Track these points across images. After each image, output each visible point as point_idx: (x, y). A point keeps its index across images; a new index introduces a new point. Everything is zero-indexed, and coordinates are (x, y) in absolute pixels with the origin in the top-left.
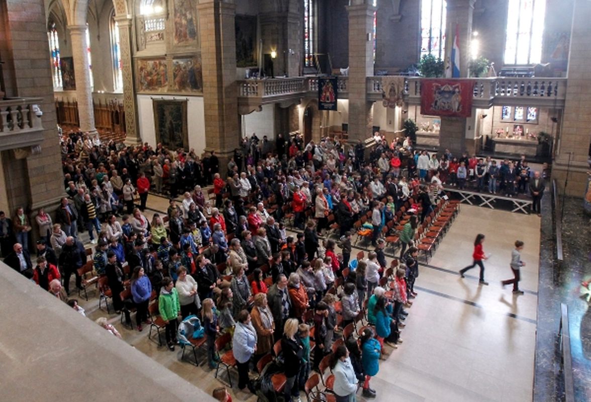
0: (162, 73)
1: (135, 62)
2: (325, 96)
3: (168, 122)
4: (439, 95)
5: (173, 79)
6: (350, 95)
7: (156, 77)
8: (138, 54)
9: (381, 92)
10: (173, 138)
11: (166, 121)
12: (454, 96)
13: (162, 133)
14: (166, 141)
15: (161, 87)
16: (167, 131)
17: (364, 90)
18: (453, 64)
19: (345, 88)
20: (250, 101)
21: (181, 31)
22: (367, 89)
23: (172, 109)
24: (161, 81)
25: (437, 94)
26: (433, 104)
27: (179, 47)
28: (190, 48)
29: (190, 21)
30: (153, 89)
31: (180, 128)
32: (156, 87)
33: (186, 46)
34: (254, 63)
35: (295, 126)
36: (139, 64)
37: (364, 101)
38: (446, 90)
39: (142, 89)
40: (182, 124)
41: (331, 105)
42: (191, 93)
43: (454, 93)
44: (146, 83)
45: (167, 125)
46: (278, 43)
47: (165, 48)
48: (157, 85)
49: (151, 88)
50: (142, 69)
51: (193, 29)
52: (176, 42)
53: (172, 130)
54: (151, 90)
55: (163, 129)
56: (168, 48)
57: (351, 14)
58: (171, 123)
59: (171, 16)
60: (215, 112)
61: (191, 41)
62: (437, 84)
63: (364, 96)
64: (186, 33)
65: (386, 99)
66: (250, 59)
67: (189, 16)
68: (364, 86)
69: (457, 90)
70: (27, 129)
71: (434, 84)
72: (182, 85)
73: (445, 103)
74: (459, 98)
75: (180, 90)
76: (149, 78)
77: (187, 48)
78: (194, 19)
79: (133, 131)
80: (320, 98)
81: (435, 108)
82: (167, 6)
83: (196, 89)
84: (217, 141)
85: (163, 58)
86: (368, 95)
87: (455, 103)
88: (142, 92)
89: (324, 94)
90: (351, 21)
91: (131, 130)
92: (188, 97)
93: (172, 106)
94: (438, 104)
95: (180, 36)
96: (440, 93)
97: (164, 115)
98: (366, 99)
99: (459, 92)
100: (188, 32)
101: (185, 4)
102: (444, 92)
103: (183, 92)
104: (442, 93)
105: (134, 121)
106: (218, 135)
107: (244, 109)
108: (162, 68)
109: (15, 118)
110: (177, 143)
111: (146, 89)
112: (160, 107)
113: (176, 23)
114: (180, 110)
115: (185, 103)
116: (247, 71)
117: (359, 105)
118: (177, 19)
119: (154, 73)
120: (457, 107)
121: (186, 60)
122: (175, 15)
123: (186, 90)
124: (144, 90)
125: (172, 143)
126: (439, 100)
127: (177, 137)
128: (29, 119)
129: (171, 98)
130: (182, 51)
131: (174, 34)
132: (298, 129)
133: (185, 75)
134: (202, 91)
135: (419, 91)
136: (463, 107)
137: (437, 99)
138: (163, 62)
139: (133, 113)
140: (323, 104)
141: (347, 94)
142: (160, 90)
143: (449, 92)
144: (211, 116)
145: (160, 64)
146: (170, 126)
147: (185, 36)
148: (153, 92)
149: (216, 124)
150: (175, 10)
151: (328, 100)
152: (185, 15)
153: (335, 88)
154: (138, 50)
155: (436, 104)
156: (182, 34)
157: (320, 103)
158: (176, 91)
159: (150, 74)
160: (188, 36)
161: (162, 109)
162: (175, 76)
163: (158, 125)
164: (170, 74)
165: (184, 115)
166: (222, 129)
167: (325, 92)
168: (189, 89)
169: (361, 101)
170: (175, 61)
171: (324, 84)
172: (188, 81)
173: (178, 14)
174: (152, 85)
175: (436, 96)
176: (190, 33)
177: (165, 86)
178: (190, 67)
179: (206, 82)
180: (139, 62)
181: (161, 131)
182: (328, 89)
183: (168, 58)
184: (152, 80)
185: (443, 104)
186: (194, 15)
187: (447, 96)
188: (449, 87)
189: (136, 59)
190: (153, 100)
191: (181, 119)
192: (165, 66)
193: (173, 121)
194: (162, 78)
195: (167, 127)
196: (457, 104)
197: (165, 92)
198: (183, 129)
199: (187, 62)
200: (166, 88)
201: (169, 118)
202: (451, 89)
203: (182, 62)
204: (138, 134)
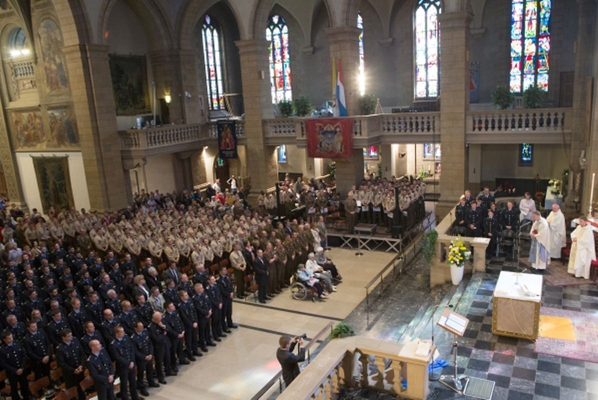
0: (39, 127)
1: (9, 114)
3: (51, 183)
4: (323, 136)
5: (50, 133)
6: (246, 141)
7: (33, 132)
8: (11, 105)
10: (58, 200)
11: (49, 181)
12: (336, 136)
13: (47, 195)
15: (39, 142)
16: (52, 194)
18: (339, 102)
20: (133, 154)
21: (52, 78)
23: (53, 167)
24: (38, 136)
25: (321, 136)
26: (318, 146)
27: (53, 95)
28: (63, 97)
29: (60, 66)
30: (32, 145)
31: (64, 189)
32: (34, 143)
33: (59, 95)
34: (146, 110)
36: (13, 117)
37: (262, 146)
38: (329, 130)
39: (20, 146)
40: (65, 184)
42: (70, 148)
43: (336, 132)
44: (24, 139)
45: (51, 185)
47: (38, 98)
48: (35, 140)
49: (29, 144)
50: (17, 122)
51: (64, 76)
52: (48, 90)
53: (56, 191)
54: (29, 146)
55: (47, 190)
56: (41, 97)
57: (241, 51)
58: (54, 182)
59: (40, 60)
60: (95, 168)
61: (64, 89)
62: (320, 124)
66: (141, 105)
67: (58, 61)
68: (260, 130)
69: (338, 129)
71: (317, 124)
72: (61, 140)
73: (328, 144)
74: (341, 138)
75: (59, 145)
76: (26, 133)
77: (60, 97)
78: (63, 63)
79: (16, 195)
81: (320, 150)
82: (34, 48)
83: (74, 143)
84: (101, 199)
85: (37, 109)
86: (266, 139)
87: (337, 143)
88: (20, 149)
89: (224, 141)
90: (242, 58)
91: (13, 194)
92: (68, 153)
93: (53, 164)
94: (323, 145)
95: (52, 83)
96: (323, 134)
97: (45, 174)
98: (265, 143)
99: (340, 132)
100: (59, 79)
101: (52, 46)
102: (327, 132)
103: (63, 148)
104: (325, 133)
105: (16, 183)
106: (100, 193)
107: (128, 163)
108: (38, 120)
110: (63, 205)
111: (24, 145)
112: (40, 165)
113: (46, 69)
114: (61, 167)
115: (66, 159)
117: (258, 150)
118: (47, 64)
119: (30, 127)
120: (338, 148)
121: (60, 111)
122: (44, 59)
123: (65, 146)
124: (23, 147)
126: (324, 140)
127: (62, 199)
129: (50, 155)
130: (56, 101)
131: (45, 81)
132: (204, 181)
133: (62, 128)
134: (80, 146)
135: (305, 132)
136: (345, 147)
137: (321, 140)
138: (38, 113)
139: (14, 174)
142: (38, 147)
143: (331, 132)
144: (92, 172)
145: (35, 116)
146: (53, 186)
147: (57, 84)
148: (31, 149)
150: (43, 53)
152: (55, 61)
153: (234, 133)
154: (10, 100)
155: (321, 146)
156: (54, 81)
158: (55, 147)
159: (26, 128)
160: (60, 85)
161: (43, 167)
162: (52, 129)
163: (41, 186)
164: (47, 127)
165: (66, 174)
168: (67, 143)
169: (258, 146)
170: (50, 112)
172: (66, 134)
173: (47, 58)
174: (31, 140)
175: (320, 137)
176: (62, 80)
177: (43, 141)
178: (66, 119)
179: (82, 135)
180: (13, 114)
181: (45, 193)
183: (43, 109)
184: (29, 135)
185: (327, 145)
186: (63, 60)
187: (330, 136)
188: (331, 126)
189: (9, 111)
190: (33, 158)
191: (64, 179)
192: (41, 118)
193: (55, 181)
194: (39, 133)
195: (50, 187)
196: (339, 144)
197: (44, 148)
198: (68, 189)
199: (62, 113)
200: (45, 143)
201: (51, 179)
202: (333, 129)
203: (57, 114)
204: (22, 198)
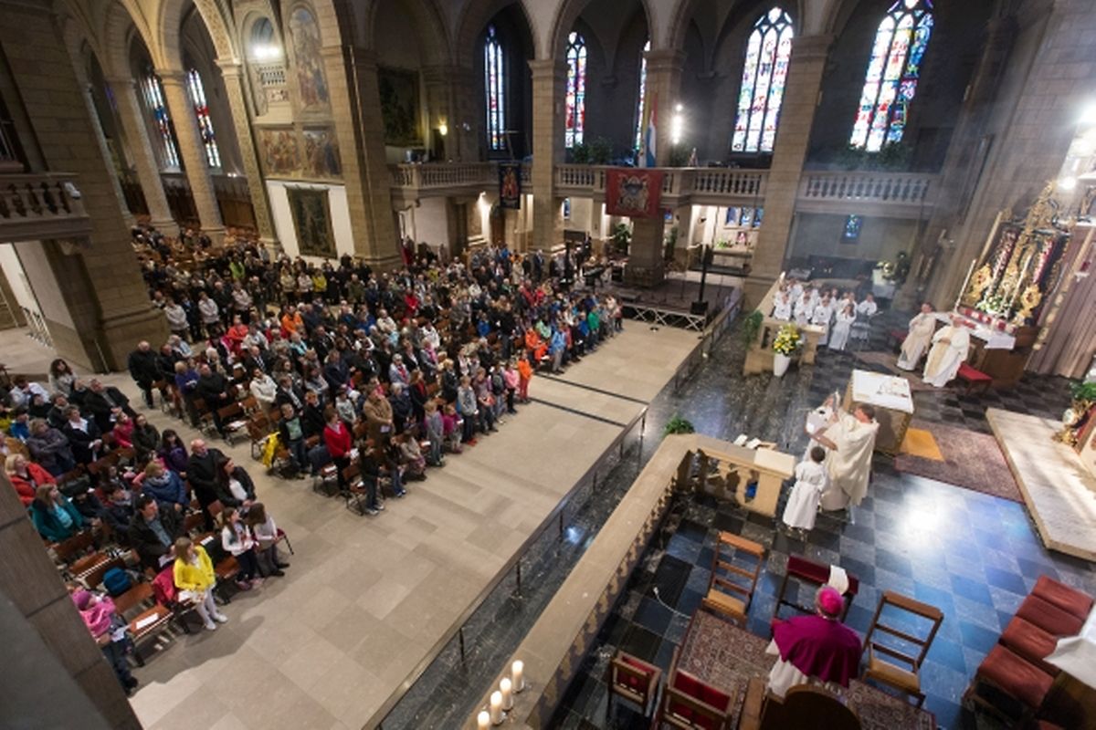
0: (293, 150)
1: (256, 131)
2: (507, 190)
3: (308, 219)
4: (626, 190)
5: (306, 159)
6: (535, 189)
7: (285, 156)
8: (258, 121)
10: (317, 240)
11: (306, 218)
12: (641, 192)
13: (303, 233)
14: (310, 244)
15: (293, 170)
16: (309, 231)
18: (648, 149)
19: (530, 180)
21: (307, 89)
22: (554, 181)
23: (311, 200)
24: (292, 162)
25: (624, 189)
26: (619, 202)
27: (308, 112)
28: (322, 115)
29: (317, 73)
30: (285, 173)
31: (323, 227)
32: (288, 170)
33: (317, 112)
34: (417, 141)
36: (261, 135)
37: (550, 197)
38: (634, 183)
40: (325, 223)
41: (514, 202)
42: (332, 180)
43: (640, 187)
44: (274, 164)
45: (308, 222)
46: (448, 113)
47: (290, 114)
48: (288, 167)
49: (282, 171)
50: (266, 143)
51: (323, 87)
52: (303, 104)
53: (314, 229)
54: (283, 174)
55: (303, 227)
56: (295, 113)
57: (535, 75)
58: (312, 220)
59: (292, 64)
60: (362, 207)
61: (322, 105)
62: (624, 176)
63: (550, 190)
64: (315, 92)
66: (411, 136)
67: (315, 67)
68: (550, 177)
69: (645, 183)
70: (62, 215)
72: (320, 169)
73: (631, 200)
74: (647, 194)
75: (317, 176)
76: (277, 157)
77: (318, 115)
78: (321, 70)
79: (267, 230)
80: (501, 192)
81: (621, 206)
82: (285, 48)
83: (335, 173)
84: (367, 244)
85: (290, 127)
86: (555, 189)
87: (642, 199)
88: (272, 176)
89: (506, 187)
90: (536, 85)
91: (264, 229)
92: (329, 186)
93: (311, 197)
94: (624, 201)
95: (308, 96)
96: (627, 187)
97: (302, 209)
98: (553, 194)
99: (646, 186)
100: (317, 92)
101: (308, 46)
102: (631, 185)
103: (322, 179)
104: (629, 187)
105: (267, 216)
106: (367, 236)
108: (291, 142)
109: (41, 199)
110: (323, 246)
112: (295, 197)
113: (299, 76)
114: (320, 203)
115: (326, 192)
116: (409, 153)
117: (545, 201)
118: (301, 70)
119: (283, 150)
120: (643, 206)
121: (318, 132)
122: (297, 63)
123: (325, 177)
124: (274, 174)
125: (316, 246)
126: (626, 195)
127: (321, 240)
128: (64, 200)
129: (307, 186)
130: (313, 119)
131: (299, 92)
132: (480, 233)
133: (321, 155)
134: (342, 178)
135: (604, 184)
136: (650, 205)
137: (622, 195)
138: (292, 133)
139: (264, 206)
140: (505, 201)
142: (293, 175)
143: (636, 186)
144: (357, 211)
145: (288, 137)
146: (311, 224)
147: (314, 98)
148: (284, 177)
150: (297, 56)
151: (510, 195)
152: (309, 64)
153: (519, 179)
154: (257, 114)
155: (622, 202)
156: (310, 93)
157: (501, 199)
158: (312, 176)
159: (278, 151)
160: (318, 98)
161: (299, 201)
162: (309, 155)
163: (297, 222)
164: (302, 151)
165: (326, 209)
166: (371, 229)
167: (507, 185)
168: (327, 174)
169: (547, 198)
170: (305, 133)
171: (506, 174)
172: (326, 163)
173: (301, 63)
174: (284, 166)
175: (622, 191)
176: (320, 92)
177: (299, 169)
178: (326, 142)
179: (346, 165)
180: (262, 132)
181: (302, 230)
182: (509, 179)
183: (298, 129)
184: (281, 159)
185: (629, 201)
186: (321, 65)
187: (634, 191)
188: (637, 179)
189: (256, 128)
190: (287, 188)
191: (323, 216)
192: (294, 139)
193: (314, 218)
194: (293, 158)
195: (307, 225)
196: (644, 201)
197: (300, 177)
198: (328, 229)
199: (321, 136)
200: (300, 172)
201: (308, 213)
202: (638, 182)
203: (314, 136)
204: (275, 235)
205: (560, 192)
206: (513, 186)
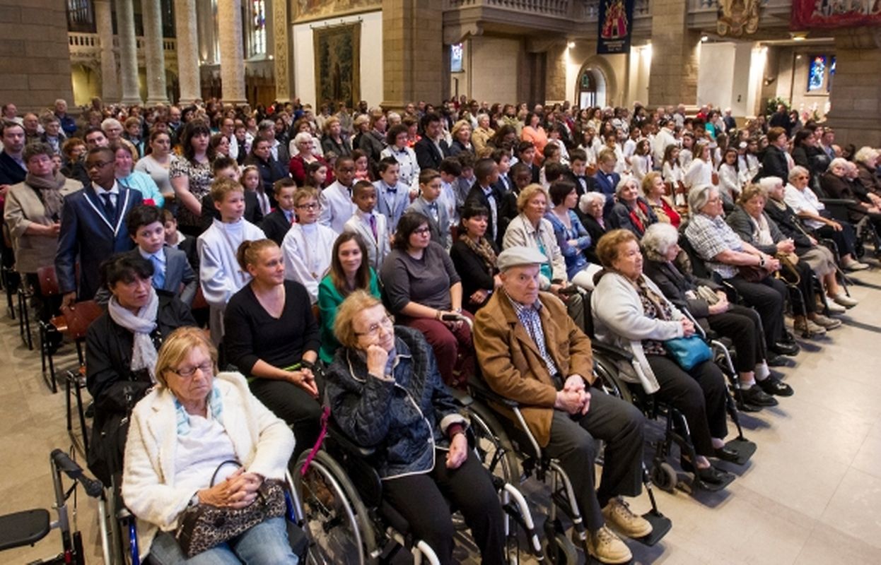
2: (610, 27)
3: (333, 66)
6: (656, 19)
9: (714, 8)
10: (339, 94)
11: (330, 65)
13: (324, 87)
15: (325, 5)
16: (332, 82)
17: (683, 6)
19: (647, 9)
22: (687, 5)
23: (339, 41)
30: (315, 11)
31: (349, 75)
32: (319, 7)
35: (557, 90)
37: (681, 29)
39: (300, 14)
40: (352, 66)
41: (619, 44)
42: (368, 7)
45: (332, 71)
48: (320, 2)
49: (311, 10)
53: (337, 79)
54: (311, 13)
55: (326, 78)
58: (337, 66)
60: (399, 34)
63: (681, 18)
65: (725, 20)
75: (351, 6)
80: (600, 31)
84: (401, 85)
86: (689, 16)
88: (298, 20)
89: (608, 24)
91: (282, 86)
92: (362, 16)
93: (339, 36)
97: (327, 53)
98: (685, 24)
103: (357, 8)
105: (287, 70)
106: (401, 74)
111: (305, 13)
112: (322, 40)
114: (350, 41)
115: (358, 25)
117: (671, 36)
123: (360, 4)
124: (302, 16)
127: (344, 91)
129: (337, 21)
134: (381, 1)
139: (286, 57)
140: (606, 43)
141: (651, 18)
142: (325, 11)
144: (393, 40)
146: (334, 71)
148: (314, 16)
149: (399, 55)
151: (615, 33)
153: (630, 10)
157: (600, 41)
158: (345, 9)
161: (326, 43)
163: (319, 72)
165: (355, 49)
166: (410, 66)
167: (611, 20)
168: (363, 1)
169: (675, 31)
171: (610, 4)
174: (314, 4)
177: (332, 3)
181: (324, 82)
182: (616, 12)
190: (314, 29)
191: (351, 58)
193: (339, 63)
195: (331, 74)
197: (331, 13)
198: (354, 74)
200: (333, 6)
201: (334, 58)
204: (292, 93)
205: (697, 20)
206: (620, 21)
